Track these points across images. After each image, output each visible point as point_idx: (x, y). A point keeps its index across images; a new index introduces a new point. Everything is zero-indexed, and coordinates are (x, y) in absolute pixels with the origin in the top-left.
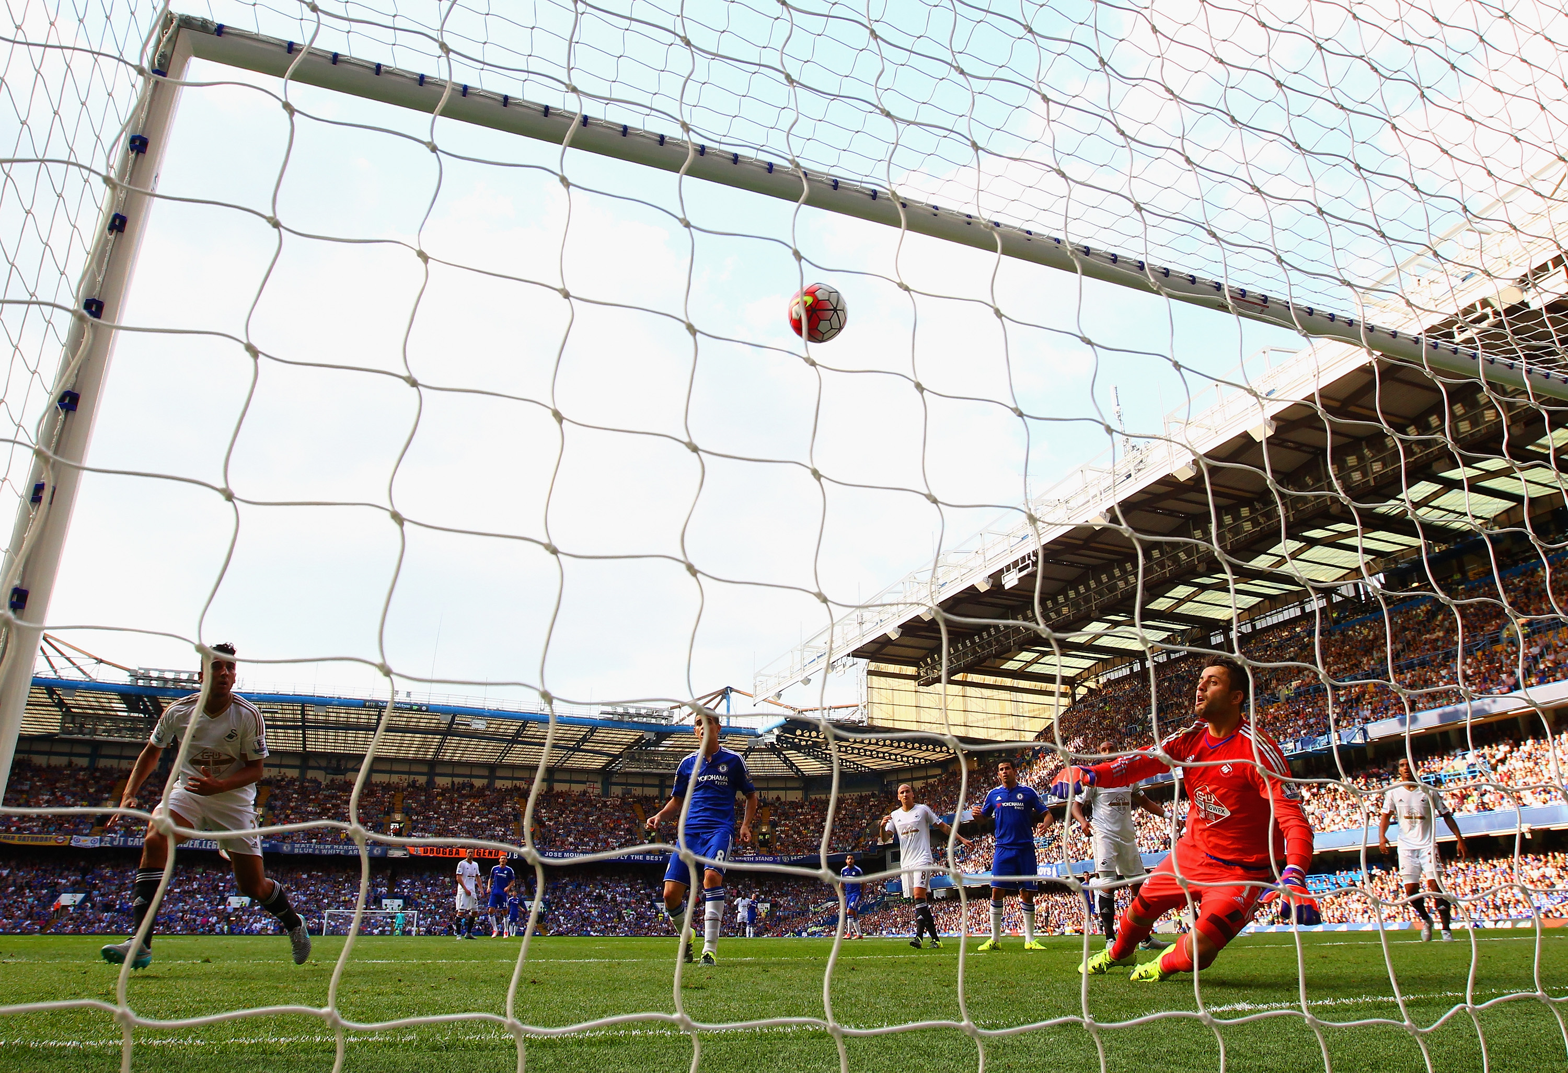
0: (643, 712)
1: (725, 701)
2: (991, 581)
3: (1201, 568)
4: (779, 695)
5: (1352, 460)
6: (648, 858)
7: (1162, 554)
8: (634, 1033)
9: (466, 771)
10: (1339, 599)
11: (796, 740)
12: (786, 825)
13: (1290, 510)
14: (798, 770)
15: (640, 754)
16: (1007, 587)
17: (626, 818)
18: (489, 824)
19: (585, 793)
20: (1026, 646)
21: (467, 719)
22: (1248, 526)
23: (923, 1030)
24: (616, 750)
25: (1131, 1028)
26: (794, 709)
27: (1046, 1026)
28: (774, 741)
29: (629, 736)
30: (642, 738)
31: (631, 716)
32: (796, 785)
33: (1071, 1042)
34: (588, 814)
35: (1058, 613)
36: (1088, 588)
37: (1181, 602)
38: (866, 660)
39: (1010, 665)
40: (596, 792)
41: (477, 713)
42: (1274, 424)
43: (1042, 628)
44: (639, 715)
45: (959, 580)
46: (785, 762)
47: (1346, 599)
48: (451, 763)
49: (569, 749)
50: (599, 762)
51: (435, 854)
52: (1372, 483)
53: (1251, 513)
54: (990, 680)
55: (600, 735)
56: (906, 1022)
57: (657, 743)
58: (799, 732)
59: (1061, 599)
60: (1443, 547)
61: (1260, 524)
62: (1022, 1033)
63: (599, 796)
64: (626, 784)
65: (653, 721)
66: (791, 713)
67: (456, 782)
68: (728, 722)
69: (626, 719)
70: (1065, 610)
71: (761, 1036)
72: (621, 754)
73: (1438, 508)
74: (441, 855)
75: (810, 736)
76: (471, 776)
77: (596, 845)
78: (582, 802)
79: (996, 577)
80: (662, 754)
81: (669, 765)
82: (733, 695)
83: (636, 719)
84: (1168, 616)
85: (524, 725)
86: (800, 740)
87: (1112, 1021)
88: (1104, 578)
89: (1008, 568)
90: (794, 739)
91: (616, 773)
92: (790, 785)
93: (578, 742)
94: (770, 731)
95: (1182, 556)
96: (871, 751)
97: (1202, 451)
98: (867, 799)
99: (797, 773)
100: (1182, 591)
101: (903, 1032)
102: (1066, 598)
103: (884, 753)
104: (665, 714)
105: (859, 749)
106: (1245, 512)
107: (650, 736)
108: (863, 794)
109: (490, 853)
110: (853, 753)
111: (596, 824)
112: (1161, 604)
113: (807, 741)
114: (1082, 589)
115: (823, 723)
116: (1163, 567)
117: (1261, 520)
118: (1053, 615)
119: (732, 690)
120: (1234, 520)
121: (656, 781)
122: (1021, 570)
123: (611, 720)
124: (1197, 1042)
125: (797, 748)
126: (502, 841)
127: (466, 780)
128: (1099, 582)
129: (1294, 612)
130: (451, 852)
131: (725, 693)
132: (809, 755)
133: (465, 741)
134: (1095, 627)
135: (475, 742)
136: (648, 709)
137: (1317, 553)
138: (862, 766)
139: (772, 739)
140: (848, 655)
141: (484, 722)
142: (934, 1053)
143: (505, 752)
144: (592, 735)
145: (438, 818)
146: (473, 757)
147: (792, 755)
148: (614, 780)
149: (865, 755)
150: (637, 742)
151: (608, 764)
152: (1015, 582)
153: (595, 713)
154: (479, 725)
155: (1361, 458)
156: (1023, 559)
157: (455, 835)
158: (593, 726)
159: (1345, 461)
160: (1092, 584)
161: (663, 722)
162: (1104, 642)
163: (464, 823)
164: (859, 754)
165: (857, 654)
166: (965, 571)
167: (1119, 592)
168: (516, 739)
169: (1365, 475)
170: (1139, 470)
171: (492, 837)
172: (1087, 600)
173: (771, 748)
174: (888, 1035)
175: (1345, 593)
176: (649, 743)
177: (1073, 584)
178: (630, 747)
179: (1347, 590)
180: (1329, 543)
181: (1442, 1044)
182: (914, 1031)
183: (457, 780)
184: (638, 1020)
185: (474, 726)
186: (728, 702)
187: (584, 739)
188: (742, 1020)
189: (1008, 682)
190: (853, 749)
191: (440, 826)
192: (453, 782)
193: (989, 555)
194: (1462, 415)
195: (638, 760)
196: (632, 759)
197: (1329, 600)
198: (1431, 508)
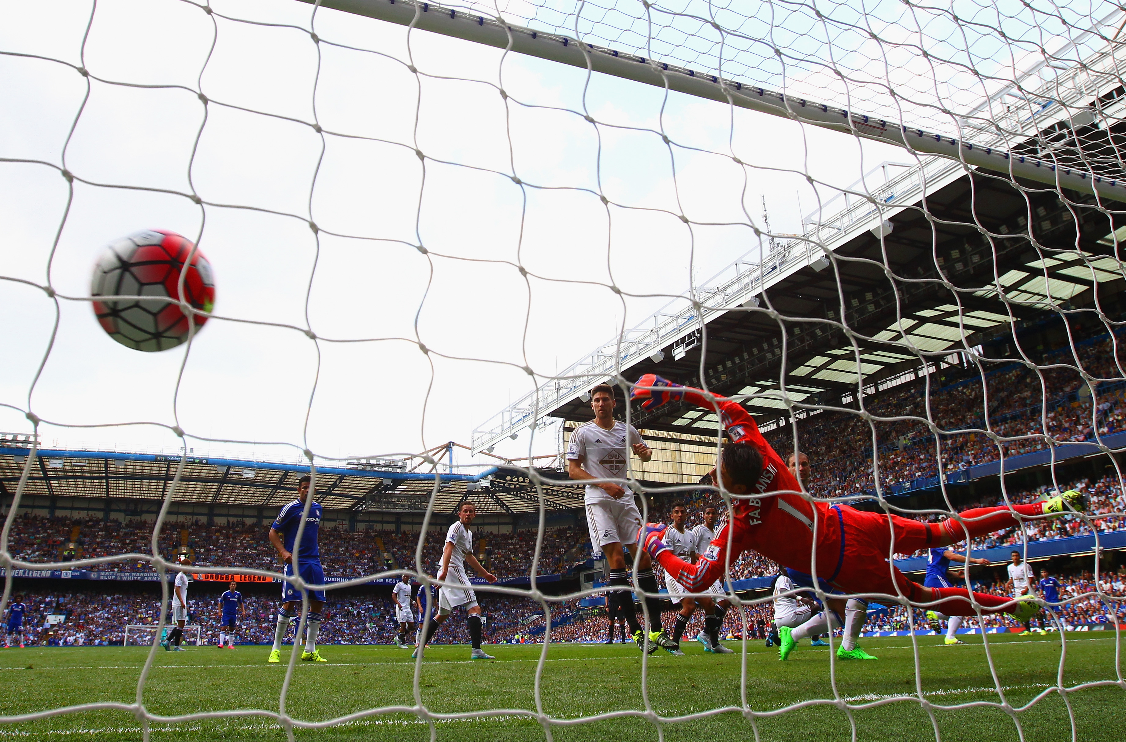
0: (382, 462)
1: (448, 453)
2: (663, 354)
3: (834, 342)
4: (492, 448)
5: (955, 254)
6: (387, 581)
7: (802, 331)
8: (377, 723)
9: (239, 512)
10: (946, 366)
11: (506, 485)
12: (499, 553)
13: (905, 294)
14: (509, 509)
15: (380, 497)
16: (676, 358)
17: (368, 549)
18: (258, 555)
19: (335, 529)
20: (693, 407)
21: (239, 470)
22: (871, 308)
23: (612, 719)
24: (360, 494)
25: (780, 715)
26: (505, 459)
27: (711, 714)
28: (489, 485)
29: (370, 483)
30: (381, 483)
31: (372, 466)
32: (507, 520)
33: (732, 726)
34: (338, 547)
35: (718, 379)
36: (742, 359)
37: (818, 369)
38: (562, 419)
39: (679, 422)
40: (345, 527)
41: (248, 465)
42: (892, 224)
44: (378, 465)
45: (638, 353)
46: (497, 502)
47: (952, 366)
48: (226, 506)
49: (323, 493)
50: (346, 504)
51: (214, 579)
52: (972, 272)
53: (873, 297)
54: (663, 434)
55: (346, 482)
56: (598, 712)
57: (393, 488)
58: (508, 478)
59: (720, 368)
60: (1030, 324)
61: (881, 306)
62: (693, 720)
63: (346, 531)
64: (369, 521)
65: (390, 470)
66: (501, 463)
67: (231, 521)
68: (451, 470)
69: (369, 468)
70: (724, 377)
71: (480, 724)
72: (364, 498)
73: (1025, 292)
74: (219, 580)
75: (518, 481)
76: (243, 516)
77: (345, 571)
78: (333, 536)
79: (668, 351)
80: (398, 496)
81: (403, 505)
82: (454, 448)
83: (376, 469)
84: (807, 380)
85: (286, 474)
86: (510, 484)
87: (765, 710)
88: (755, 351)
89: (677, 343)
90: (504, 483)
91: (361, 512)
92: (502, 520)
93: (329, 488)
94: (485, 476)
95: (819, 332)
96: (568, 493)
97: (832, 248)
98: (565, 531)
99: (507, 511)
100: (818, 361)
101: (596, 721)
102: (725, 367)
103: (578, 494)
104: (400, 464)
105: (558, 491)
106: (869, 296)
107: (388, 482)
108: (562, 527)
109: (259, 578)
110: (552, 494)
111: (344, 554)
112: (802, 371)
113: (515, 485)
114: (737, 360)
115: (532, 472)
116: (802, 341)
117: (882, 303)
118: (714, 381)
119: (454, 444)
120: (860, 302)
121: (393, 519)
122: (687, 345)
123: (356, 469)
124: (833, 726)
125: (508, 491)
126: (268, 569)
127: (239, 519)
128: (751, 354)
129: (908, 377)
130: (227, 577)
131: (448, 447)
132: (517, 496)
133: (238, 487)
134: (748, 391)
135: (245, 488)
136: (386, 460)
137: (928, 328)
138: (560, 505)
139: (486, 483)
140: (548, 415)
141: (253, 472)
142: (620, 737)
143: (271, 496)
144: (341, 482)
145: (216, 550)
146: (244, 501)
147: (503, 496)
148: (360, 517)
149: (563, 496)
150: (377, 487)
151: (354, 506)
152: (683, 355)
153: (343, 465)
154: (250, 474)
155: (963, 252)
156: (689, 336)
157: (230, 565)
158: (342, 475)
159: (950, 255)
160: (746, 356)
161: (398, 470)
162: (756, 402)
163: (239, 554)
164: (557, 495)
165: (555, 414)
166: (641, 346)
167: (767, 362)
168: (279, 486)
169: (965, 265)
170: (783, 263)
171: (259, 566)
172: (741, 369)
173: (486, 491)
174: (582, 724)
175: (951, 361)
176: (387, 488)
177: (730, 356)
178: (371, 491)
179: (953, 359)
180: (937, 320)
181: (1032, 726)
182: (604, 720)
183: (232, 519)
184: (380, 713)
185: (245, 476)
186: (451, 454)
187: (335, 485)
188: (464, 711)
189: (676, 435)
190: (553, 491)
191: (218, 556)
192: (228, 521)
193: (662, 332)
194: (1044, 216)
195: (379, 502)
196: (374, 500)
197: (938, 367)
198: (1019, 292)
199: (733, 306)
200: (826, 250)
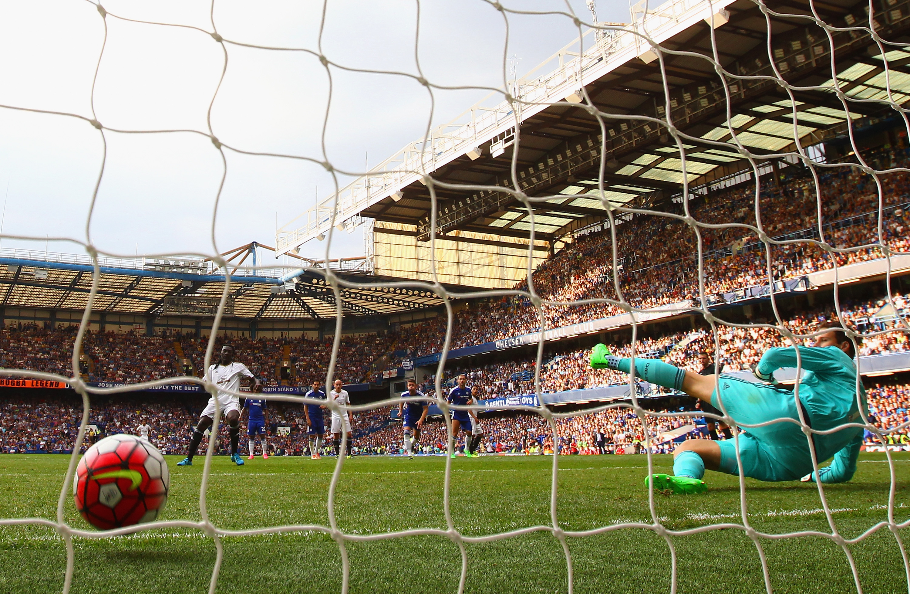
0: (181, 263)
1: (251, 254)
2: (480, 150)
3: (663, 140)
4: (298, 249)
5: (796, 45)
6: (186, 388)
7: (629, 127)
8: (174, 535)
9: (32, 314)
10: (784, 165)
11: (312, 288)
12: (303, 360)
13: (742, 88)
14: (315, 313)
15: (179, 300)
16: (494, 156)
17: (167, 355)
18: (50, 359)
19: (131, 333)
20: (511, 207)
21: (31, 270)
22: (704, 102)
23: (421, 535)
24: (158, 296)
25: (601, 534)
26: (311, 261)
27: (527, 532)
28: (294, 288)
29: (170, 284)
30: (180, 286)
31: (170, 267)
32: (312, 326)
33: (548, 545)
34: (134, 352)
35: (539, 178)
36: (564, 157)
37: (647, 168)
38: (373, 219)
39: (498, 223)
40: (143, 332)
41: (40, 265)
42: (728, 13)
43: (518, 193)
44: (178, 266)
45: (453, 149)
46: (303, 307)
47: (791, 165)
48: (17, 307)
49: (119, 295)
50: (143, 307)
51: (5, 385)
52: (814, 65)
53: (707, 91)
54: (479, 236)
55: (145, 282)
56: (406, 528)
57: (193, 291)
58: (315, 281)
59: (541, 166)
60: (877, 121)
61: (715, 100)
62: (508, 538)
63: (144, 335)
64: (167, 325)
65: (190, 271)
66: (307, 265)
67: (22, 324)
68: (254, 272)
69: (167, 269)
70: (544, 176)
71: (283, 538)
72: (162, 300)
73: (872, 86)
74: (10, 386)
75: (324, 284)
76: (35, 319)
77: (141, 377)
78: (129, 340)
79: (485, 147)
80: (198, 300)
81: (203, 309)
82: (258, 249)
83: (175, 270)
84: (635, 180)
85: (80, 275)
86: (316, 288)
87: (584, 528)
88: (579, 148)
89: (495, 140)
90: (310, 287)
91: (158, 315)
92: (307, 326)
93: (126, 289)
94: (290, 280)
95: (647, 128)
96: (377, 297)
97: (658, 41)
98: (373, 338)
99: (313, 316)
100: (647, 159)
101: (404, 537)
102: (546, 165)
103: (388, 299)
104: (200, 265)
105: (367, 295)
106: (702, 90)
107: (188, 284)
108: (371, 334)
109: (52, 384)
110: (361, 299)
111: (141, 360)
112: (628, 170)
113: (322, 288)
114: (559, 157)
115: (329, 274)
116: (630, 138)
117: (716, 97)
118: (534, 180)
119: (257, 244)
120: (693, 97)
121: (193, 323)
122: (506, 141)
123: (153, 270)
124: (657, 546)
125: (314, 295)
126: (61, 374)
127: (30, 321)
128: (574, 151)
129: (745, 177)
130: (18, 383)
131: (251, 247)
132: (324, 300)
133: (30, 288)
134: (572, 191)
135: (38, 289)
136: (185, 261)
137: (766, 125)
138: (369, 310)
139: (291, 286)
140: (357, 215)
141: (45, 273)
142: (430, 554)
143: (64, 298)
144: (138, 283)
145: (7, 354)
146: (36, 303)
147: (309, 300)
148: (157, 321)
149: (372, 301)
150: (176, 289)
151: (151, 309)
152: (502, 152)
153: (141, 265)
154: (42, 275)
155: (804, 43)
156: (508, 132)
157: (21, 368)
158: (139, 275)
159: (790, 46)
160: (569, 153)
161: (199, 272)
162: (580, 203)
163: (30, 358)
164: (366, 299)
165: (365, 213)
166: (457, 142)
167: (591, 160)
168: (73, 286)
169: (807, 57)
170: (610, 54)
171: (53, 371)
172: (564, 167)
173: (291, 294)
174: (390, 540)
175: (789, 160)
176: (186, 291)
177: (552, 153)
178: (170, 293)
179: (791, 158)
180: (777, 117)
181: (870, 549)
182: (413, 536)
183: (23, 322)
184: (177, 526)
185: (37, 276)
186: (255, 255)
187: (131, 287)
188: (266, 526)
189: (495, 237)
190: (362, 295)
191: (9, 360)
192: (20, 324)
193: (478, 129)
194: (894, 5)
195: (177, 305)
196: (172, 303)
197: (776, 167)
198: (865, 87)
199: (555, 100)
200: (651, 43)
